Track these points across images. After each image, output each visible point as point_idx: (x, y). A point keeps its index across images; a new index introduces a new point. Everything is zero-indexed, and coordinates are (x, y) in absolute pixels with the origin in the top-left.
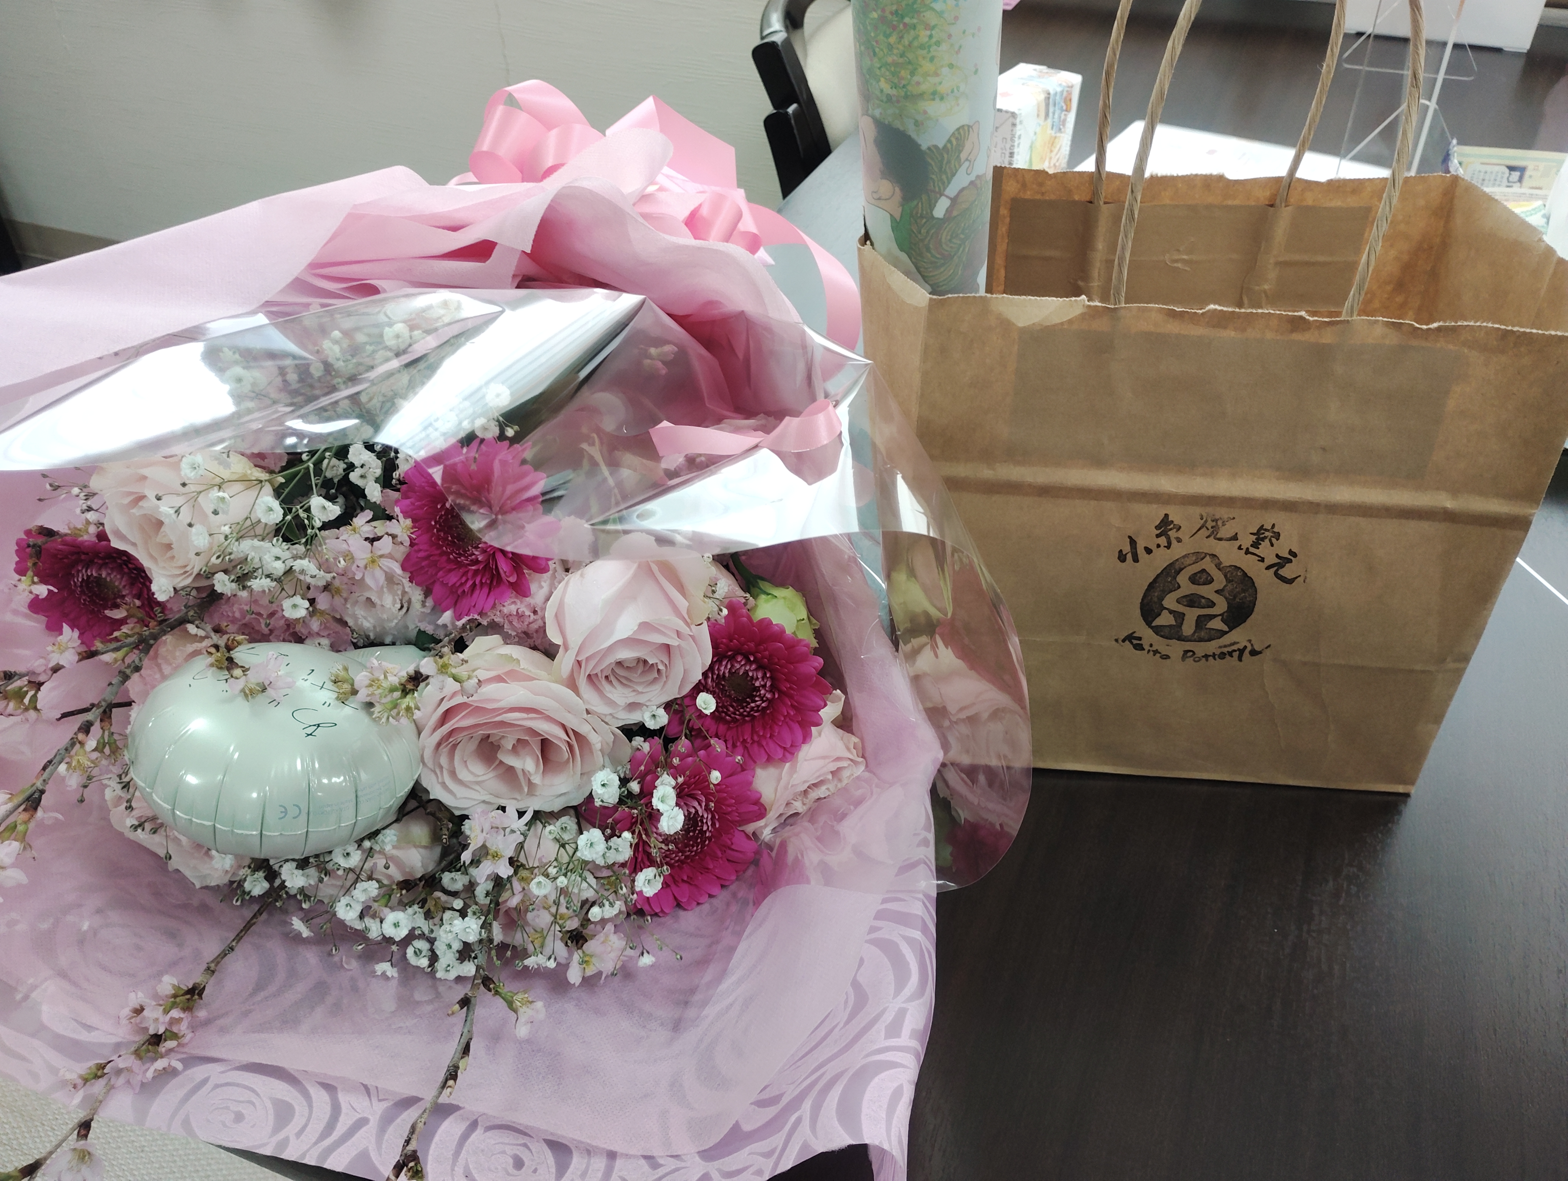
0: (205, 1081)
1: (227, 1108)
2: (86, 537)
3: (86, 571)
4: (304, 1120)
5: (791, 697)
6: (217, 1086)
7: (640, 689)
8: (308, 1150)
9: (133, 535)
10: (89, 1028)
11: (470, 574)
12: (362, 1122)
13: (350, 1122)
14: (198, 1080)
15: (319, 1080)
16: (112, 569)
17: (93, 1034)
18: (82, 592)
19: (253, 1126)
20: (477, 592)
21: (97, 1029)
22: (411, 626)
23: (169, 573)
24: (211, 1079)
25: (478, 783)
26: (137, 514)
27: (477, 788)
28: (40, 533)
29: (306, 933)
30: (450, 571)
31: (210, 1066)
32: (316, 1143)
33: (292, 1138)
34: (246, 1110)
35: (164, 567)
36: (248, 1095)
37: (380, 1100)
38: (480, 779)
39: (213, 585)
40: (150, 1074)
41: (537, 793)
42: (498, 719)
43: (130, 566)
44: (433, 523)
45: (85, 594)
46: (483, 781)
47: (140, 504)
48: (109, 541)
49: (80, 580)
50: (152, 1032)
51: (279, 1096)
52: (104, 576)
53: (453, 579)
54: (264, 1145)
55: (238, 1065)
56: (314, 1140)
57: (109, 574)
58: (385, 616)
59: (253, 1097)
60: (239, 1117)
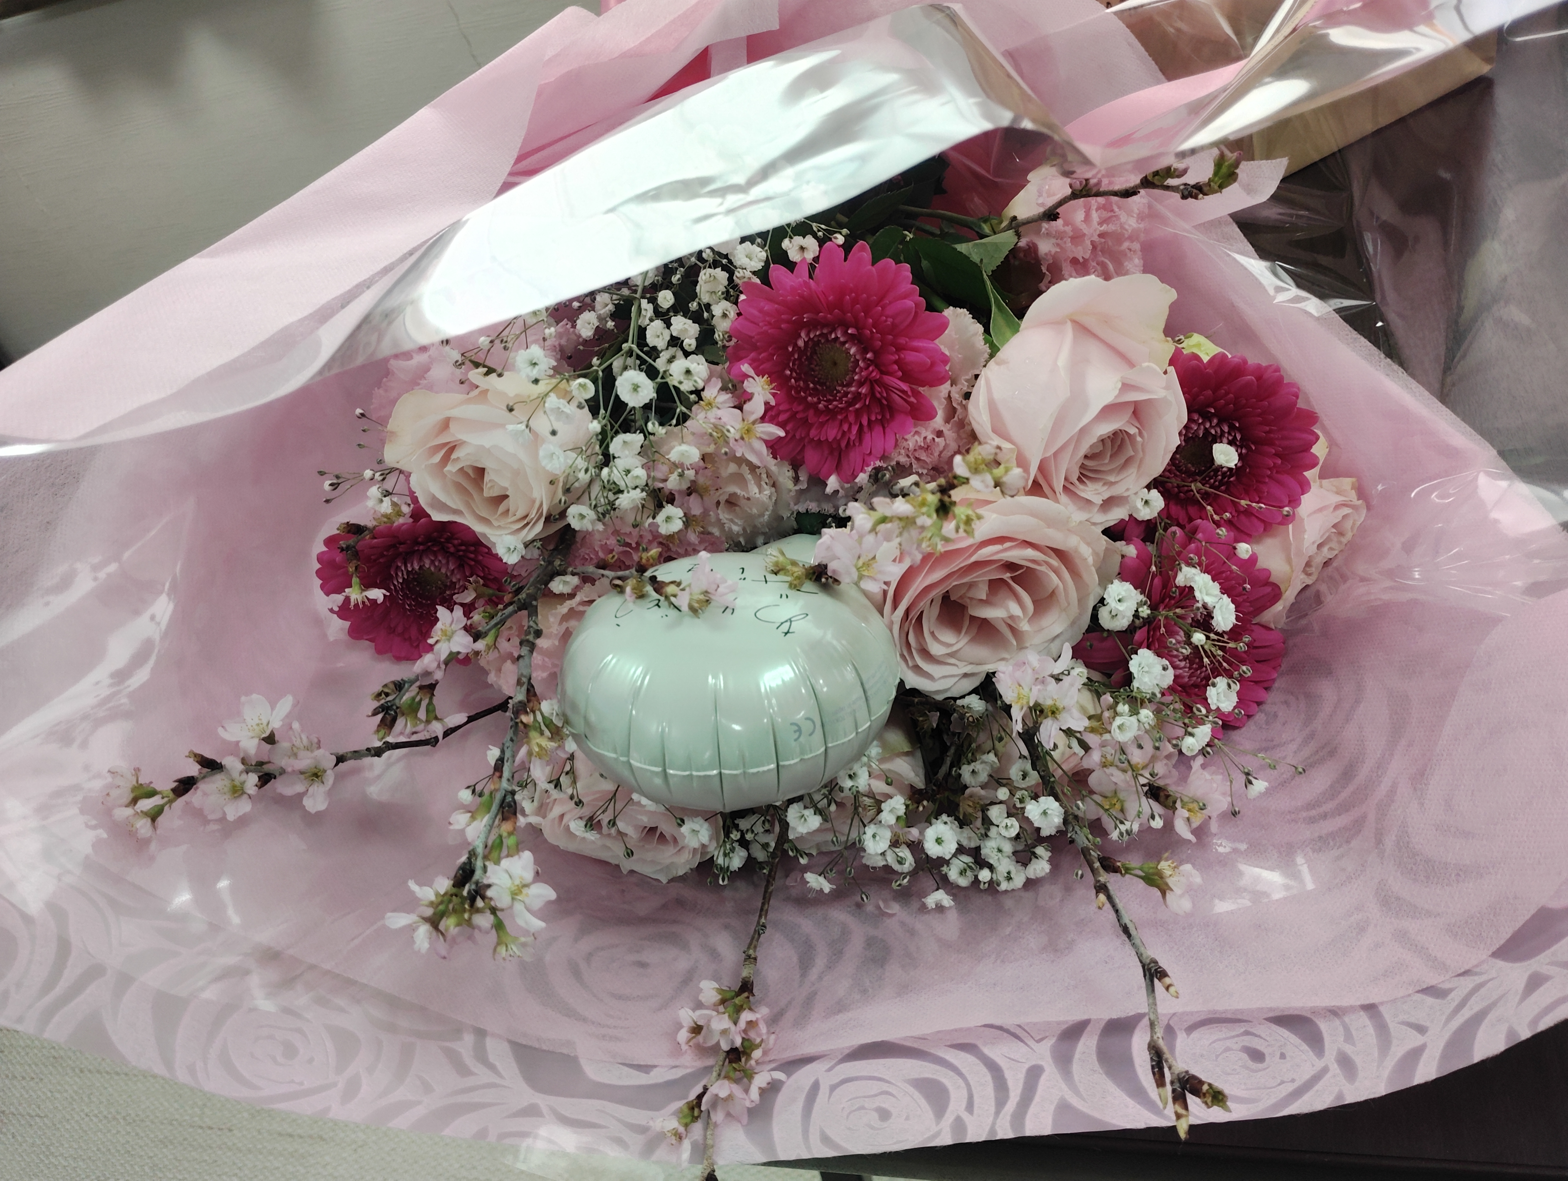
0: (815, 1087)
1: (862, 1108)
2: (401, 520)
3: (406, 566)
4: (965, 1093)
5: (1271, 443)
6: (833, 1088)
7: (1112, 478)
8: (994, 1124)
9: (453, 501)
10: (645, 1068)
11: (851, 418)
12: (1034, 1074)
13: (1021, 1076)
14: (807, 1088)
15: (949, 1043)
16: (435, 554)
17: (652, 1074)
18: (405, 596)
19: (907, 1118)
20: (867, 437)
21: (655, 1066)
22: (786, 514)
23: (509, 531)
24: (821, 1082)
25: (951, 655)
26: (454, 471)
27: (952, 661)
28: (349, 532)
29: (827, 887)
30: (822, 425)
31: (809, 1067)
32: (997, 1113)
33: (965, 1116)
34: (886, 1103)
35: (499, 527)
36: (875, 1087)
37: (1038, 1041)
38: (955, 648)
39: (569, 525)
40: (754, 1094)
41: (1028, 645)
42: (973, 559)
43: (456, 542)
44: (788, 372)
45: (408, 598)
46: (956, 652)
47: (454, 456)
48: (429, 516)
49: (401, 581)
50: (725, 1046)
51: (917, 1076)
52: (427, 566)
53: (831, 433)
54: (937, 1135)
55: (840, 1057)
56: (993, 1109)
57: (432, 562)
58: (755, 511)
59: (885, 1087)
60: (884, 1115)
